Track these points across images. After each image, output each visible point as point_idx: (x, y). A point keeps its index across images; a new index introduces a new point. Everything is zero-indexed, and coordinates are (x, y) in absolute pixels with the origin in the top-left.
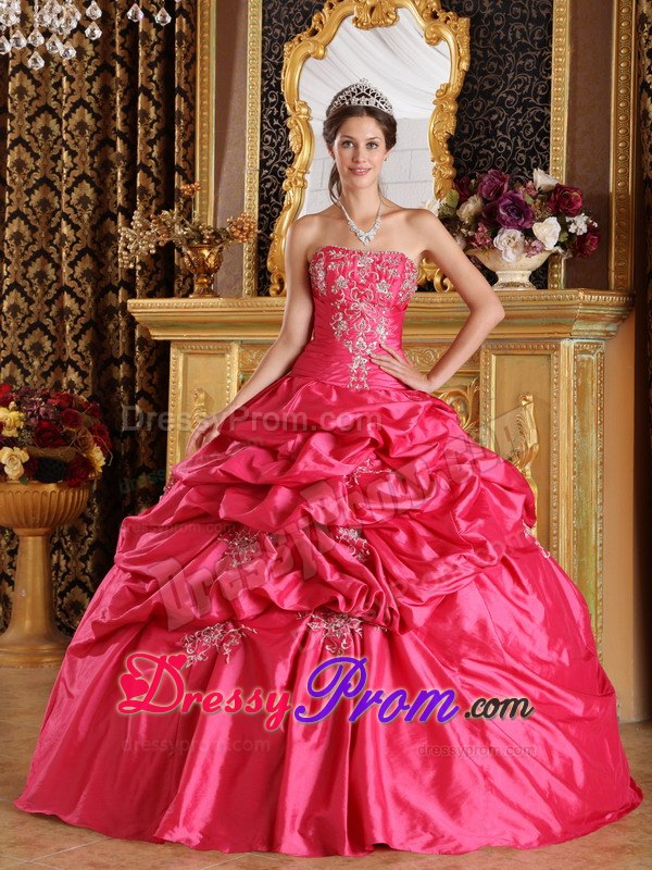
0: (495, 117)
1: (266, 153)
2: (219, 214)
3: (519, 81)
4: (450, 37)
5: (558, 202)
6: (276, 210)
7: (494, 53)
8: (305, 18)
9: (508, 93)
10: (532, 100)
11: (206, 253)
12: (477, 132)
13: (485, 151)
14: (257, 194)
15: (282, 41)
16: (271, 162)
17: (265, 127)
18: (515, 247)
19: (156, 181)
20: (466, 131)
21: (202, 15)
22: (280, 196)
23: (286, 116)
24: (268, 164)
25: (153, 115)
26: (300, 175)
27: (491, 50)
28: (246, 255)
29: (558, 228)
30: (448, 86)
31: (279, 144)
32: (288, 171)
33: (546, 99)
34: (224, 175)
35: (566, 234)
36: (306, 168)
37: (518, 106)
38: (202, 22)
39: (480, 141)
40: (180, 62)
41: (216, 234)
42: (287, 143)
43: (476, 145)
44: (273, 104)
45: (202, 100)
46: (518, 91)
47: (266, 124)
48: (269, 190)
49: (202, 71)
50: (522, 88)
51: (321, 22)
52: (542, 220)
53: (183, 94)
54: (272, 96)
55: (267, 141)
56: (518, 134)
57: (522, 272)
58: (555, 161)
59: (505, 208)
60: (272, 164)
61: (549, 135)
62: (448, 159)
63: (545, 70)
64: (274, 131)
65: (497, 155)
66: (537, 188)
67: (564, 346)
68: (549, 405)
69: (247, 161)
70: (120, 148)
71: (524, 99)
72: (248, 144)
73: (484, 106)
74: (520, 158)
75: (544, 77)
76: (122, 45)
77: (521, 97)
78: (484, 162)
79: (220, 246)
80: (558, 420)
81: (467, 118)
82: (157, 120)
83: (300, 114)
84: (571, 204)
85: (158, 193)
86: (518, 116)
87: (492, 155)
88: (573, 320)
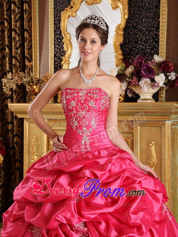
0: (138, 36)
1: (56, 51)
2: (41, 73)
3: (147, 22)
4: (120, 6)
5: (164, 67)
7: (138, 12)
8: (68, 2)
9: (143, 27)
10: (152, 29)
11: (35, 87)
12: (131, 42)
13: (134, 49)
14: (53, 66)
15: (60, 11)
16: (58, 54)
17: (56, 42)
18: (148, 85)
19: (19, 62)
20: (127, 41)
21: (33, 3)
22: (61, 66)
23: (63, 38)
24: (57, 55)
25: (17, 39)
26: (67, 59)
27: (136, 10)
29: (164, 78)
30: (120, 25)
31: (61, 48)
32: (63, 58)
33: (158, 28)
34: (42, 59)
35: (167, 80)
36: (70, 56)
37: (147, 31)
38: (34, 6)
39: (132, 45)
40: (26, 20)
41: (38, 80)
42: (63, 48)
43: (131, 47)
44: (58, 34)
45: (34, 33)
46: (147, 26)
47: (56, 41)
48: (57, 65)
49: (34, 23)
50: (149, 24)
51: (74, 3)
52: (158, 75)
53: (27, 31)
54: (58, 31)
55: (56, 47)
56: (147, 42)
57: (150, 95)
58: (161, 52)
59: (144, 70)
60: (58, 55)
61: (159, 42)
62: (120, 52)
63: (157, 17)
64: (59, 44)
65: (139, 50)
66: (156, 62)
67: (167, 123)
68: (161, 146)
69: (50, 54)
70: (7, 50)
71: (149, 28)
72: (50, 48)
73: (134, 32)
74: (148, 51)
75: (157, 20)
76: (7, 15)
77: (148, 28)
78: (134, 53)
79: (40, 85)
80: (165, 152)
81: (127, 37)
82: (19, 41)
83: (67, 37)
84: (169, 68)
85: (20, 66)
86: (147, 35)
87: (137, 50)
88: (171, 114)
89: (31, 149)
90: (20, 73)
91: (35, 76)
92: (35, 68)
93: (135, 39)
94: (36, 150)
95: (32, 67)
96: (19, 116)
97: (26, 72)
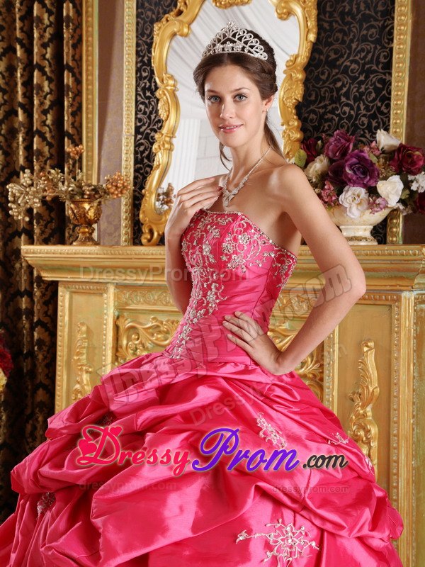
0: (339, 84)
1: (140, 120)
2: (102, 173)
3: (363, 50)
4: (298, 10)
5: (402, 161)
6: (148, 169)
7: (339, 25)
8: (171, 1)
9: (352, 62)
11: (87, 206)
12: (323, 99)
13: (329, 116)
14: (132, 156)
15: (152, 22)
16: (144, 128)
17: (139, 98)
18: (360, 204)
19: (50, 145)
20: (313, 98)
22: (151, 157)
23: (157, 88)
24: (141, 130)
25: (46, 89)
26: (167, 139)
27: (337, 22)
28: (123, 208)
29: (401, 186)
30: (297, 57)
31: (151, 113)
32: (157, 136)
33: (388, 66)
34: (106, 139)
35: (407, 192)
36: (173, 133)
37: (361, 73)
38: (87, 8)
39: (325, 107)
40: (68, 42)
41: (96, 190)
42: (157, 112)
43: (322, 111)
44: (145, 78)
45: (87, 75)
46: (362, 59)
47: (140, 95)
48: (142, 152)
49: (87, 51)
50: (365, 57)
51: (185, 4)
52: (386, 178)
53: (71, 70)
54: (144, 71)
55: (141, 110)
56: (360, 99)
57: (364, 227)
58: (396, 123)
59: (351, 167)
60: (145, 130)
61: (390, 99)
62: (296, 124)
63: (387, 39)
64: (147, 102)
65: (341, 119)
66: (380, 148)
67: (405, 298)
68: (390, 352)
69: (124, 127)
70: (21, 116)
71: (367, 66)
72: (124, 113)
73: (329, 74)
74: (362, 122)
75: (386, 45)
76: (21, 29)
77: (364, 65)
78: (329, 126)
79: (98, 200)
80: (399, 366)
81: (313, 86)
82: (50, 93)
83: (168, 85)
84: (414, 163)
85: (51, 155)
86: (361, 83)
87: (337, 119)
88: (415, 273)
89: (76, 358)
90: (53, 171)
91: (87, 180)
92: (87, 161)
93: (332, 91)
94: (88, 358)
95: (81, 158)
96: (48, 276)
97: (66, 169)
